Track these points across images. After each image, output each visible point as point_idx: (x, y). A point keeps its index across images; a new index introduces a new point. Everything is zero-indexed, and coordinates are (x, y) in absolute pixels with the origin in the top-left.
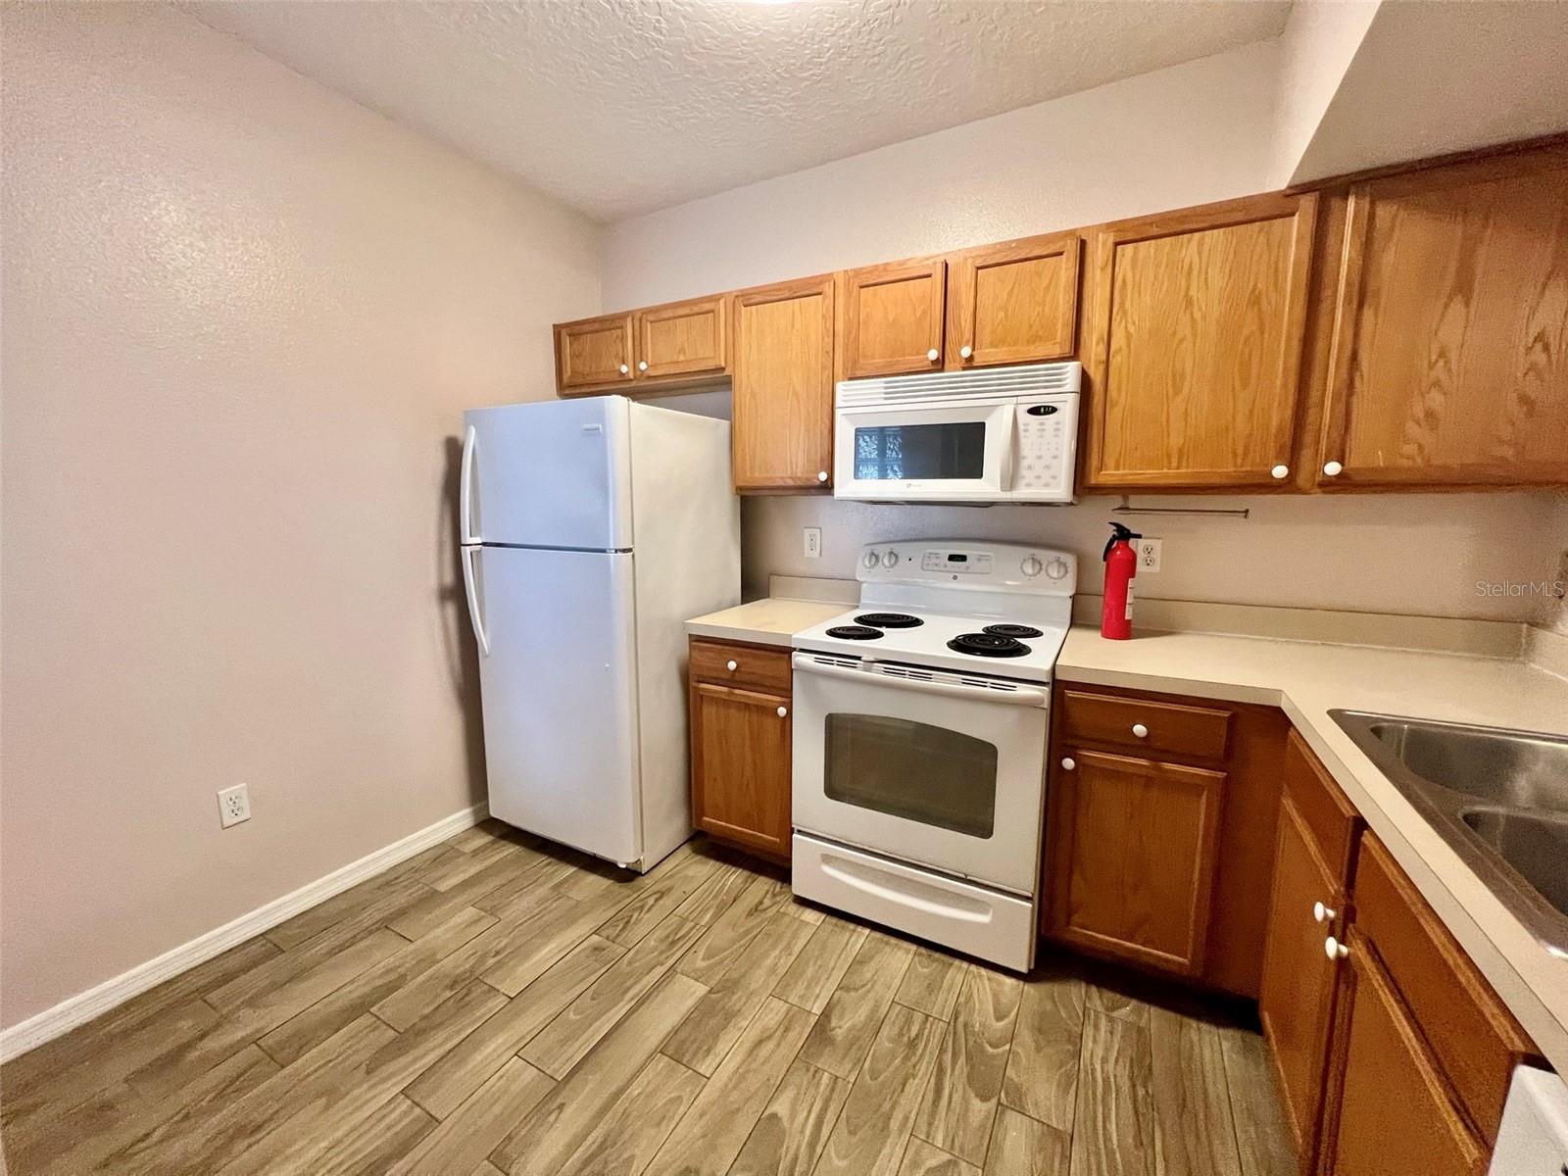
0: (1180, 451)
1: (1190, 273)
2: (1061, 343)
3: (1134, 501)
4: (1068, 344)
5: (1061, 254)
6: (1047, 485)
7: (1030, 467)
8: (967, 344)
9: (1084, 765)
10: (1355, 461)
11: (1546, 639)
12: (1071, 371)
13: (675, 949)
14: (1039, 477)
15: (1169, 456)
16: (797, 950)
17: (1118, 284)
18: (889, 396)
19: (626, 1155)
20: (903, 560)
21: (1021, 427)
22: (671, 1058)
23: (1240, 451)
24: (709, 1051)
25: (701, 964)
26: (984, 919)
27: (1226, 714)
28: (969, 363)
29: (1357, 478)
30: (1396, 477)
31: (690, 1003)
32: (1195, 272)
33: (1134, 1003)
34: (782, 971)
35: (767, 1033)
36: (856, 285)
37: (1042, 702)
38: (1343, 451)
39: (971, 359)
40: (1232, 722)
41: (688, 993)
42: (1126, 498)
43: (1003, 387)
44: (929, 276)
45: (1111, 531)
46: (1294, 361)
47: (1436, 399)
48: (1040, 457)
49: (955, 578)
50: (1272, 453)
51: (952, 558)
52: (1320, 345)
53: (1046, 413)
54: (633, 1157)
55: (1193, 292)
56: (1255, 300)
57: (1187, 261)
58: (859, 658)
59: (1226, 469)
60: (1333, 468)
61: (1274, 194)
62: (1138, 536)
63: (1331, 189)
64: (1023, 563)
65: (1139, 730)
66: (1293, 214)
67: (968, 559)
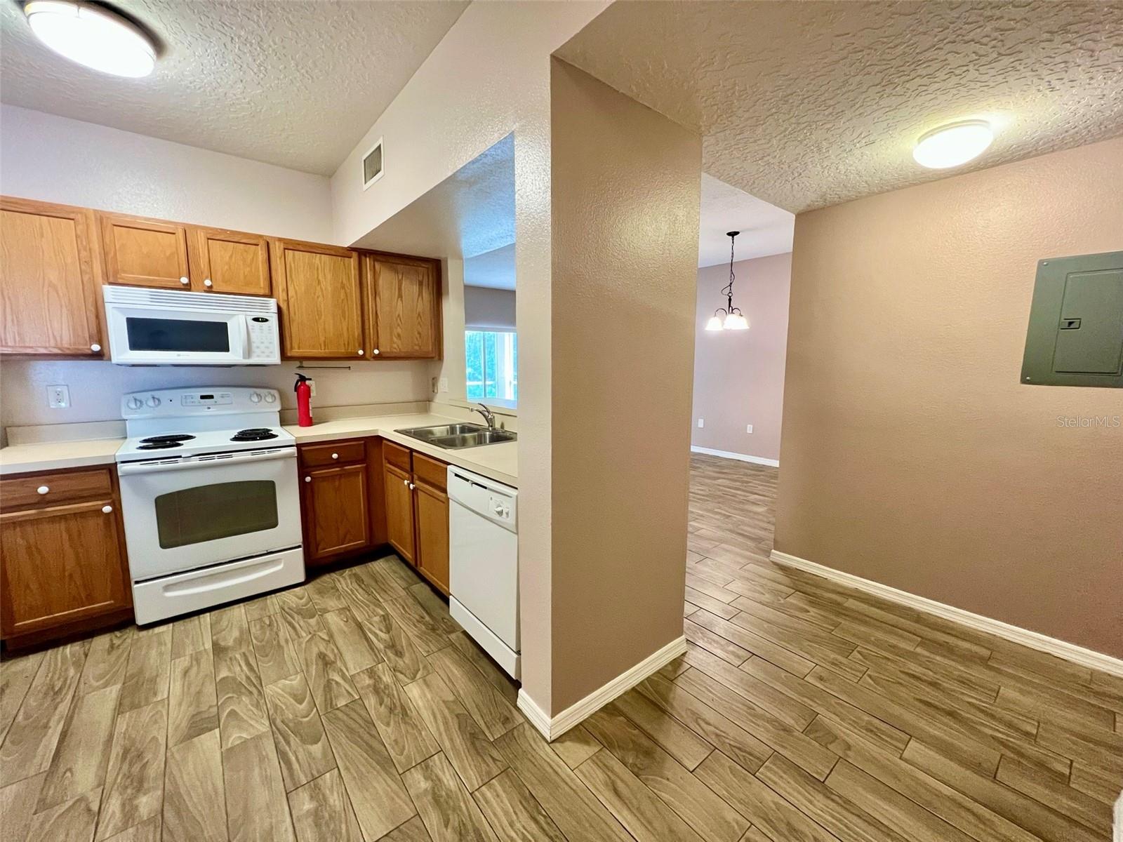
0: (325, 342)
1: (318, 269)
2: (263, 287)
3: (305, 364)
4: (267, 289)
5: (258, 245)
6: (268, 356)
7: (258, 347)
8: (207, 278)
9: (314, 478)
10: (382, 349)
11: (433, 405)
12: (272, 303)
14: (263, 352)
15: (321, 345)
17: (288, 266)
18: (154, 299)
20: (165, 402)
21: (250, 328)
23: (346, 343)
26: (280, 567)
27: (363, 442)
28: (210, 290)
29: (384, 355)
30: (393, 355)
32: (320, 269)
33: (348, 570)
36: (109, 222)
37: (294, 454)
38: (378, 346)
39: (211, 287)
40: (365, 445)
42: (301, 362)
43: (236, 305)
44: (174, 234)
45: (297, 377)
46: (359, 312)
47: (399, 330)
48: (262, 343)
49: (209, 408)
50: (357, 345)
51: (203, 397)
52: (366, 308)
53: (262, 321)
55: (320, 278)
56: (343, 287)
57: (316, 266)
58: (180, 457)
59: (342, 350)
60: (376, 352)
61: (343, 248)
62: (310, 379)
63: (361, 253)
64: (250, 397)
65: (335, 456)
66: (351, 258)
67: (215, 397)
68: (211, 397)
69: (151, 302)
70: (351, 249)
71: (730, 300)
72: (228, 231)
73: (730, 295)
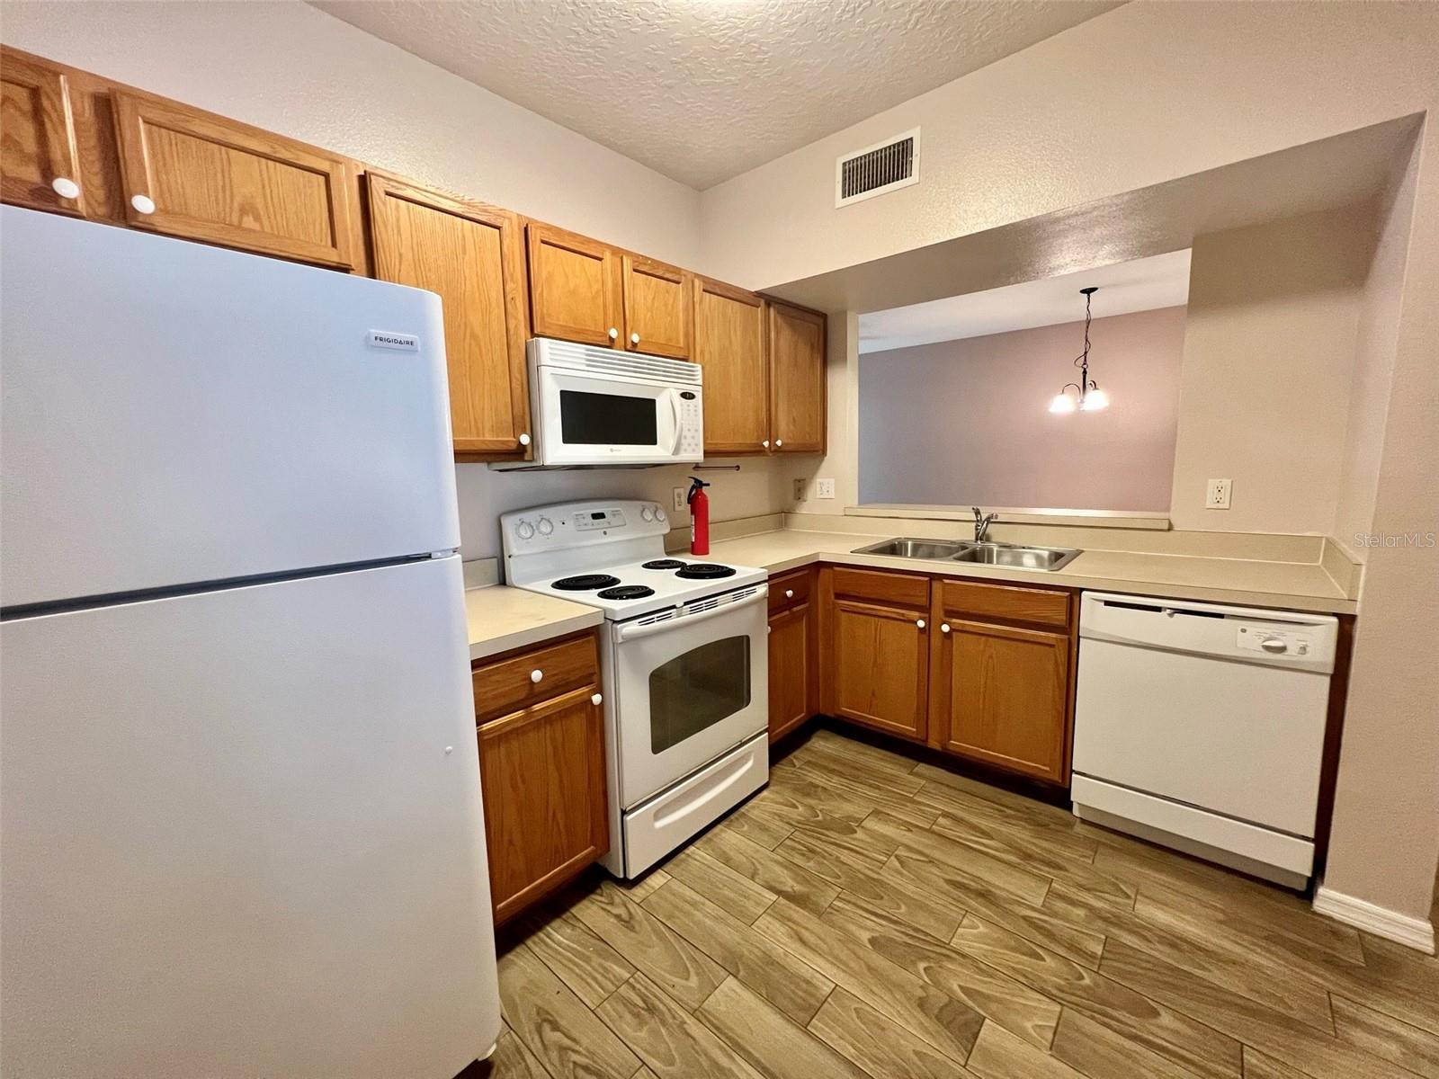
0: (734, 429)
2: (682, 347)
5: (680, 283)
6: (692, 450)
7: (685, 437)
8: (632, 330)
12: (700, 371)
13: (661, 1006)
14: (689, 445)
15: (730, 434)
16: (698, 898)
17: (705, 317)
19: (915, 1059)
20: (557, 525)
21: (677, 407)
22: (813, 1017)
23: (751, 431)
24: (808, 982)
25: (694, 982)
26: (750, 764)
28: (634, 348)
31: (748, 997)
32: (731, 322)
34: (721, 913)
35: (793, 933)
36: (538, 238)
41: (732, 998)
43: (666, 373)
44: (601, 260)
45: (691, 483)
48: (691, 430)
49: (592, 533)
50: (760, 433)
51: (594, 516)
53: (689, 398)
54: (916, 1053)
56: (751, 350)
57: (728, 317)
59: (748, 441)
60: (779, 443)
61: (751, 293)
62: (708, 485)
63: (768, 299)
64: (642, 512)
65: (789, 593)
66: (758, 307)
67: (606, 515)
68: (601, 516)
69: (588, 365)
70: (759, 294)
71: (1085, 372)
72: (650, 259)
73: (1085, 366)
